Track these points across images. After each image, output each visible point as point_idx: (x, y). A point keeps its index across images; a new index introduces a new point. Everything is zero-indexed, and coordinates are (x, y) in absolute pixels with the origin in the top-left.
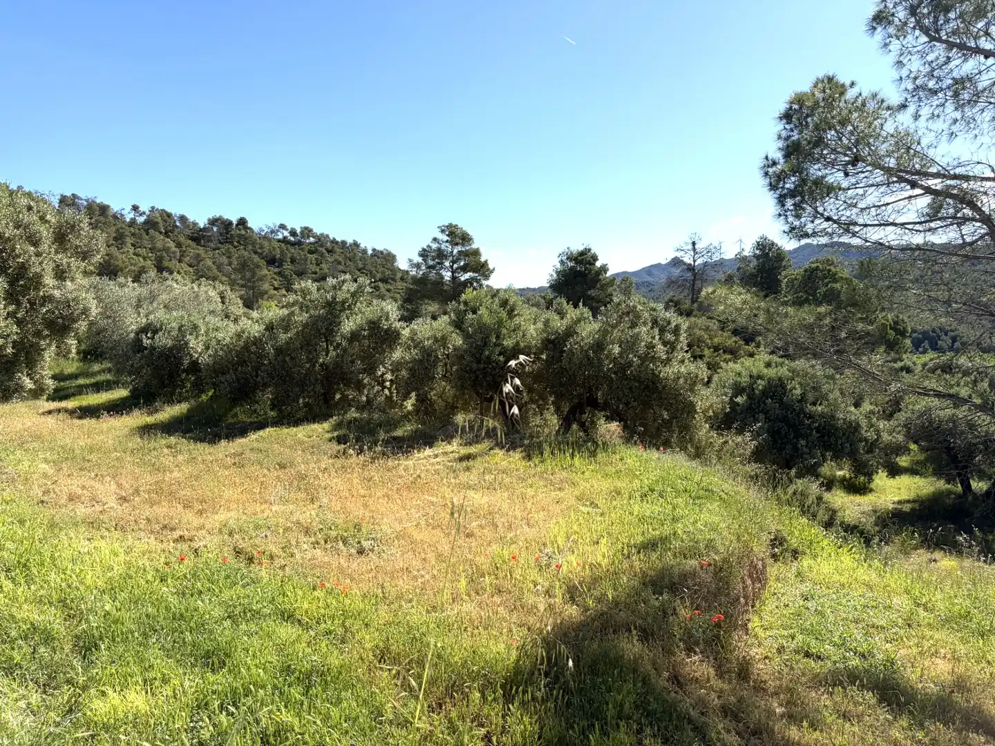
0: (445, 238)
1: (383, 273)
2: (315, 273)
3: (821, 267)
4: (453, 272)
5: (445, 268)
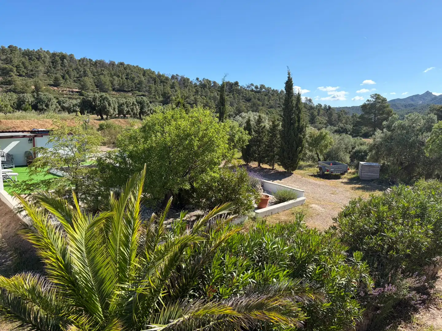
0: (373, 100)
2: (268, 105)
4: (375, 114)
5: (372, 112)
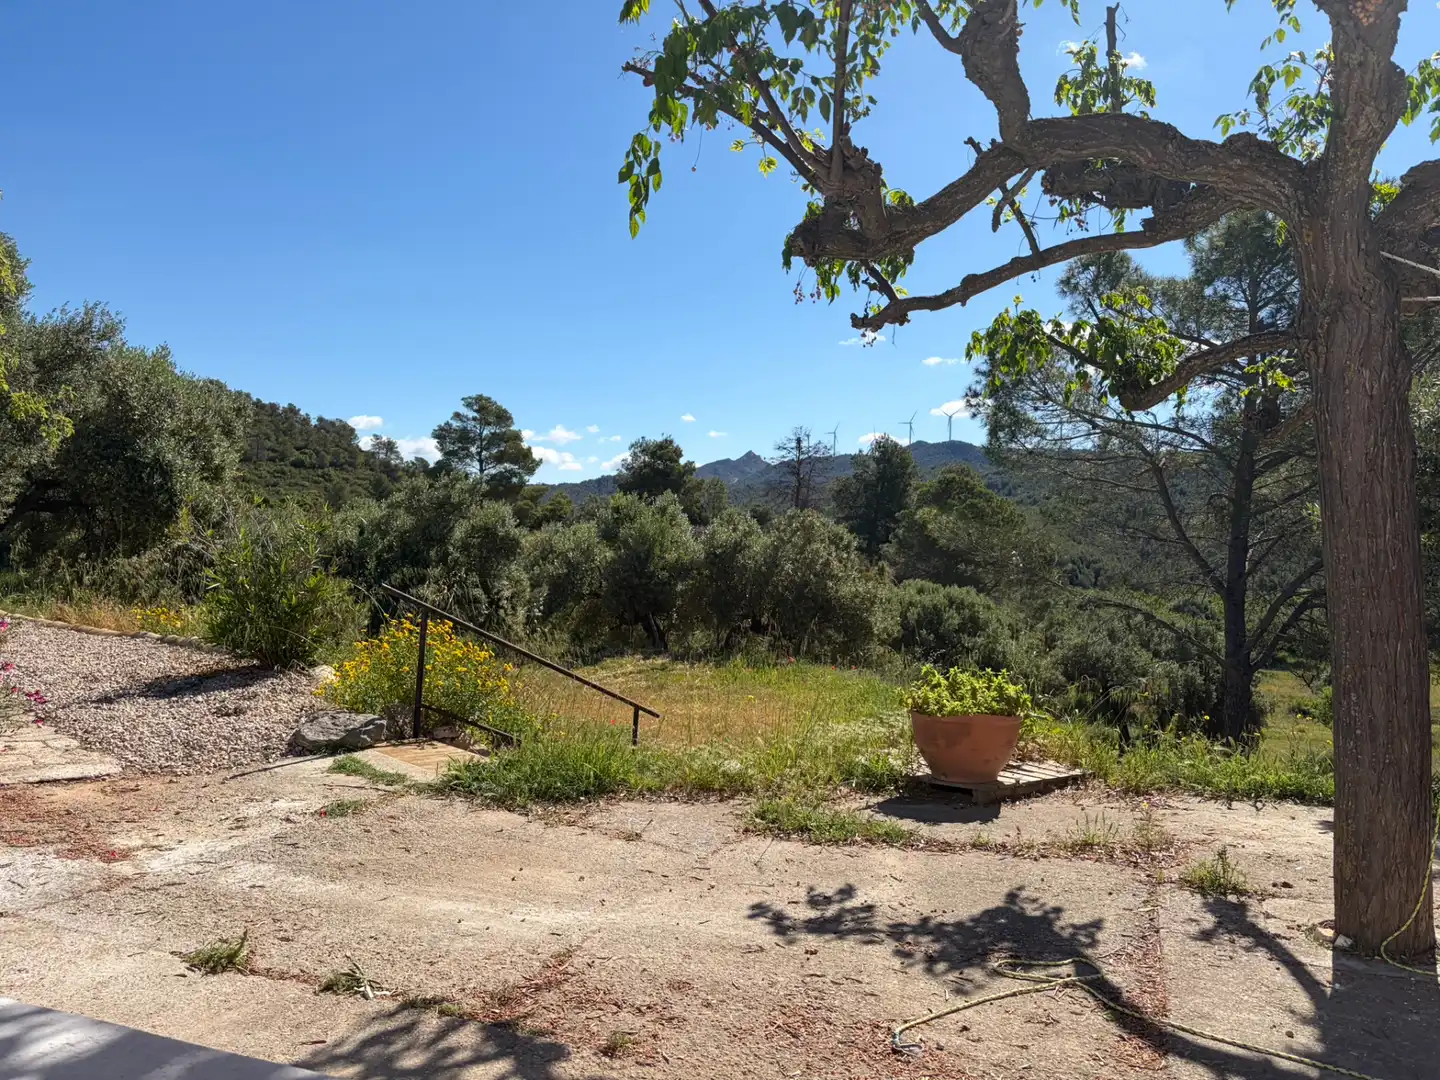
1: (336, 455)
3: (957, 477)
4: (481, 461)
5: (470, 455)
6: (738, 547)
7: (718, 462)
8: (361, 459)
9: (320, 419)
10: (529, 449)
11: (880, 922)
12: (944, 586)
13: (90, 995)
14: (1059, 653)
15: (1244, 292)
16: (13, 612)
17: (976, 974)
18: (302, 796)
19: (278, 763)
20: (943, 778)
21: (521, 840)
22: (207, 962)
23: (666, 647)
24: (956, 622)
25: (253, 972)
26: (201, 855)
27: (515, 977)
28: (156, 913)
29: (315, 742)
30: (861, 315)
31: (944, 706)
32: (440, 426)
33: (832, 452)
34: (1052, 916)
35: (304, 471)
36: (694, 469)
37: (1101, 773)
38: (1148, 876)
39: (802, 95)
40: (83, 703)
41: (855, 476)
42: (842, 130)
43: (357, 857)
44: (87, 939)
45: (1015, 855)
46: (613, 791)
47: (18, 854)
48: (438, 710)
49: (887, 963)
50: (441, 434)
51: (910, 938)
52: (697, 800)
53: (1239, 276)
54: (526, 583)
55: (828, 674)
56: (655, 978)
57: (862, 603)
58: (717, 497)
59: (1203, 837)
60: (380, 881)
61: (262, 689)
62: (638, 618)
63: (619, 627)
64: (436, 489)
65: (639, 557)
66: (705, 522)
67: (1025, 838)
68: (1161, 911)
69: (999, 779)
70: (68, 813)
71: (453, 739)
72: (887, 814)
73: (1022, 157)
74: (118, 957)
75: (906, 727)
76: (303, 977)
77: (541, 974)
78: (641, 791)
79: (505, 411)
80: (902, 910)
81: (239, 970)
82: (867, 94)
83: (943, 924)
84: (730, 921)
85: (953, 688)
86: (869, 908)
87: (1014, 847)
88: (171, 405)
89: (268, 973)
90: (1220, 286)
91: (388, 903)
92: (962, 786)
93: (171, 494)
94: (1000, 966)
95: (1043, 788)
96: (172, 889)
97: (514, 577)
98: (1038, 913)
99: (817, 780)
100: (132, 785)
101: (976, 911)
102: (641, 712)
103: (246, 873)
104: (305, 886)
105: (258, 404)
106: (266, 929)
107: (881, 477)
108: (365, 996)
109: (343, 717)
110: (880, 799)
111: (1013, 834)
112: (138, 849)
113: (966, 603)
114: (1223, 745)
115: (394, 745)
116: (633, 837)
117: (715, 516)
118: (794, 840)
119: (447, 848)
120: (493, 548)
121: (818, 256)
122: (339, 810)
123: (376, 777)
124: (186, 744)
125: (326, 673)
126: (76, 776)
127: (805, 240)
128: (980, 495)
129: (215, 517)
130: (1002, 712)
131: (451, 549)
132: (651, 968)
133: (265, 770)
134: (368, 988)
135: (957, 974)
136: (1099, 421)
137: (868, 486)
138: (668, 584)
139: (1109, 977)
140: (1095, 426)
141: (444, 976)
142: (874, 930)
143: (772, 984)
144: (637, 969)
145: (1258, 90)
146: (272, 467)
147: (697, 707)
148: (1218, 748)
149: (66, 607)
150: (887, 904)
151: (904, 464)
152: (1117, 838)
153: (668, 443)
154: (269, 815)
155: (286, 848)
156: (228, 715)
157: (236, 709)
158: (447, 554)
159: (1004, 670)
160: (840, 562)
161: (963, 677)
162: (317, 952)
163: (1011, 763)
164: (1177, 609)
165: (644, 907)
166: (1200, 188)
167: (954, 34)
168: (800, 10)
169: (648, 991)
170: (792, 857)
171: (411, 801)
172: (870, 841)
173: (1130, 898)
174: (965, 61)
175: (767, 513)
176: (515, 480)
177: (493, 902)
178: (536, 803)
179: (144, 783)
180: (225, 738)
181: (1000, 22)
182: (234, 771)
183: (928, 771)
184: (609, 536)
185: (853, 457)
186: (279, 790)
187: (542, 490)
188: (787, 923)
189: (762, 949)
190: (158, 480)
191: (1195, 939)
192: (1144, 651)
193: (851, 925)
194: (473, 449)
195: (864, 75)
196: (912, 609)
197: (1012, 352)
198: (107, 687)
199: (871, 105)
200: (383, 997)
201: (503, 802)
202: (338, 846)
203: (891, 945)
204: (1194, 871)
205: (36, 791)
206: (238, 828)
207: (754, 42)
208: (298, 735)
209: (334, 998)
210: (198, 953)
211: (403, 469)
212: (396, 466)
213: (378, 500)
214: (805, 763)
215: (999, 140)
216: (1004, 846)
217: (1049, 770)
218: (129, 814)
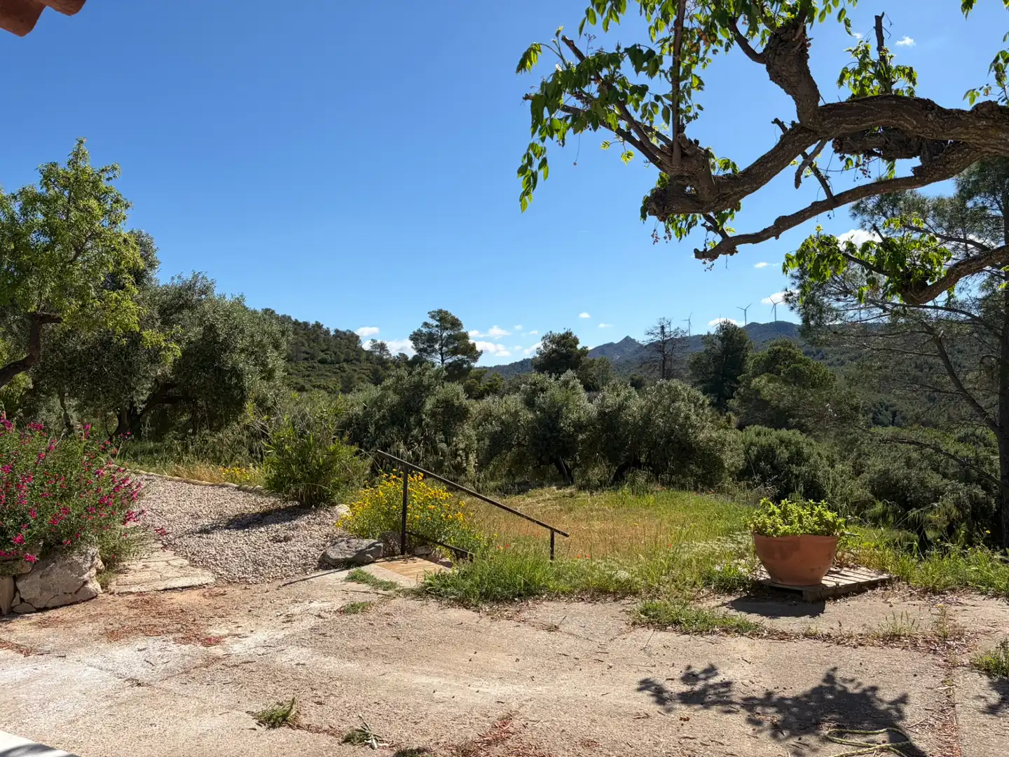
0: (435, 323)
1: (347, 354)
3: (782, 349)
4: (442, 354)
5: (434, 351)
6: (621, 408)
7: (605, 345)
8: (364, 356)
9: (337, 331)
10: (474, 344)
11: (737, 696)
12: (776, 430)
13: (195, 743)
14: (866, 476)
15: (998, 203)
16: (148, 471)
17: (811, 740)
18: (329, 599)
19: (313, 575)
20: (779, 582)
21: (475, 631)
22: (269, 719)
23: (572, 481)
24: (786, 456)
25: (298, 727)
26: (265, 641)
27: (472, 735)
28: (236, 683)
29: (336, 560)
30: (701, 250)
31: (778, 529)
32: (414, 332)
33: (687, 335)
34: (869, 693)
35: (327, 366)
36: (588, 352)
37: (904, 577)
38: (945, 661)
39: (649, 107)
40: (191, 533)
41: (706, 351)
42: (679, 129)
43: (365, 643)
44: (193, 702)
45: (838, 644)
46: (538, 594)
47: (150, 641)
48: (417, 535)
49: (742, 730)
50: (415, 338)
51: (759, 709)
52: (598, 601)
53: (993, 192)
54: (474, 438)
55: (691, 498)
56: (570, 737)
57: (716, 445)
58: (605, 371)
59: (988, 628)
60: (380, 661)
61: (301, 522)
62: (552, 460)
63: (539, 467)
64: (413, 376)
65: (550, 417)
66: (597, 389)
67: (845, 629)
68: (956, 689)
69: (823, 582)
70: (183, 611)
71: (427, 555)
72: (738, 610)
73: (816, 133)
74: (213, 716)
75: (750, 543)
76: (331, 732)
77: (490, 732)
78: (558, 593)
79: (457, 320)
80: (752, 686)
81: (290, 726)
82: (695, 103)
83: (783, 699)
84: (624, 694)
85: (785, 515)
86: (727, 684)
87: (837, 637)
88: (242, 331)
89: (309, 728)
90: (978, 199)
91: (386, 677)
92: (794, 588)
93: (242, 390)
94: (830, 734)
95: (858, 589)
96: (247, 666)
97: (467, 433)
98: (857, 691)
99: (685, 584)
100: (222, 591)
101: (808, 688)
102: (555, 534)
103: (294, 654)
104: (332, 664)
105: (296, 323)
106: (307, 695)
107: (726, 351)
108: (372, 747)
109: (354, 542)
110: (733, 598)
111: (836, 626)
112: (226, 637)
113: (793, 442)
114: (1002, 554)
115: (388, 560)
116: (553, 629)
117: (603, 384)
118: (670, 631)
119: (424, 637)
120: (452, 415)
121: (667, 214)
122: (352, 609)
123: (377, 584)
124: (255, 562)
125: (343, 510)
126: (187, 585)
127: (657, 204)
128: (800, 361)
129: (269, 404)
130: (822, 533)
131: (424, 416)
132: (568, 729)
133: (304, 580)
134: (374, 741)
135: (796, 739)
136: (889, 306)
137: (716, 358)
138: (572, 437)
139: (916, 743)
140: (885, 310)
141: (425, 733)
142: (732, 702)
143: (656, 744)
144: (558, 730)
145: (997, 69)
146: (306, 364)
147: (597, 525)
148: (998, 556)
149: (180, 467)
150: (740, 681)
151: (742, 341)
152: (919, 631)
153: (568, 334)
154: (307, 612)
155: (319, 636)
156: (281, 542)
157: (285, 537)
158: (422, 420)
159: (823, 501)
160: (697, 415)
161: (792, 507)
162: (340, 713)
163: (832, 569)
164: (961, 440)
165: (562, 682)
166: (956, 143)
167: (759, 50)
168: (645, 50)
169: (566, 747)
170: (668, 644)
171: (399, 602)
172: (726, 631)
173: (931, 679)
174: (768, 69)
175: (641, 380)
176: (465, 366)
177: (457, 677)
178: (485, 603)
179: (229, 589)
180: (278, 558)
181: (794, 40)
182: (285, 581)
183: (768, 577)
184: (530, 403)
185: (703, 337)
186: (313, 594)
187: (484, 371)
188: (666, 695)
189: (648, 716)
190: (234, 381)
191: (984, 712)
192: (935, 475)
193: (714, 698)
194: (437, 346)
195: (693, 91)
196: (753, 448)
197: (816, 267)
198: (206, 522)
199: (699, 111)
200: (384, 748)
201: (463, 602)
202: (352, 636)
203: (744, 714)
204: (981, 657)
205: (162, 596)
206: (288, 621)
207: (613, 75)
208: (324, 555)
209: (352, 747)
210: (264, 712)
211: (392, 361)
212: (387, 359)
213: (376, 385)
214: (676, 572)
215: (797, 121)
216: (829, 636)
217: (862, 575)
218: (220, 612)
